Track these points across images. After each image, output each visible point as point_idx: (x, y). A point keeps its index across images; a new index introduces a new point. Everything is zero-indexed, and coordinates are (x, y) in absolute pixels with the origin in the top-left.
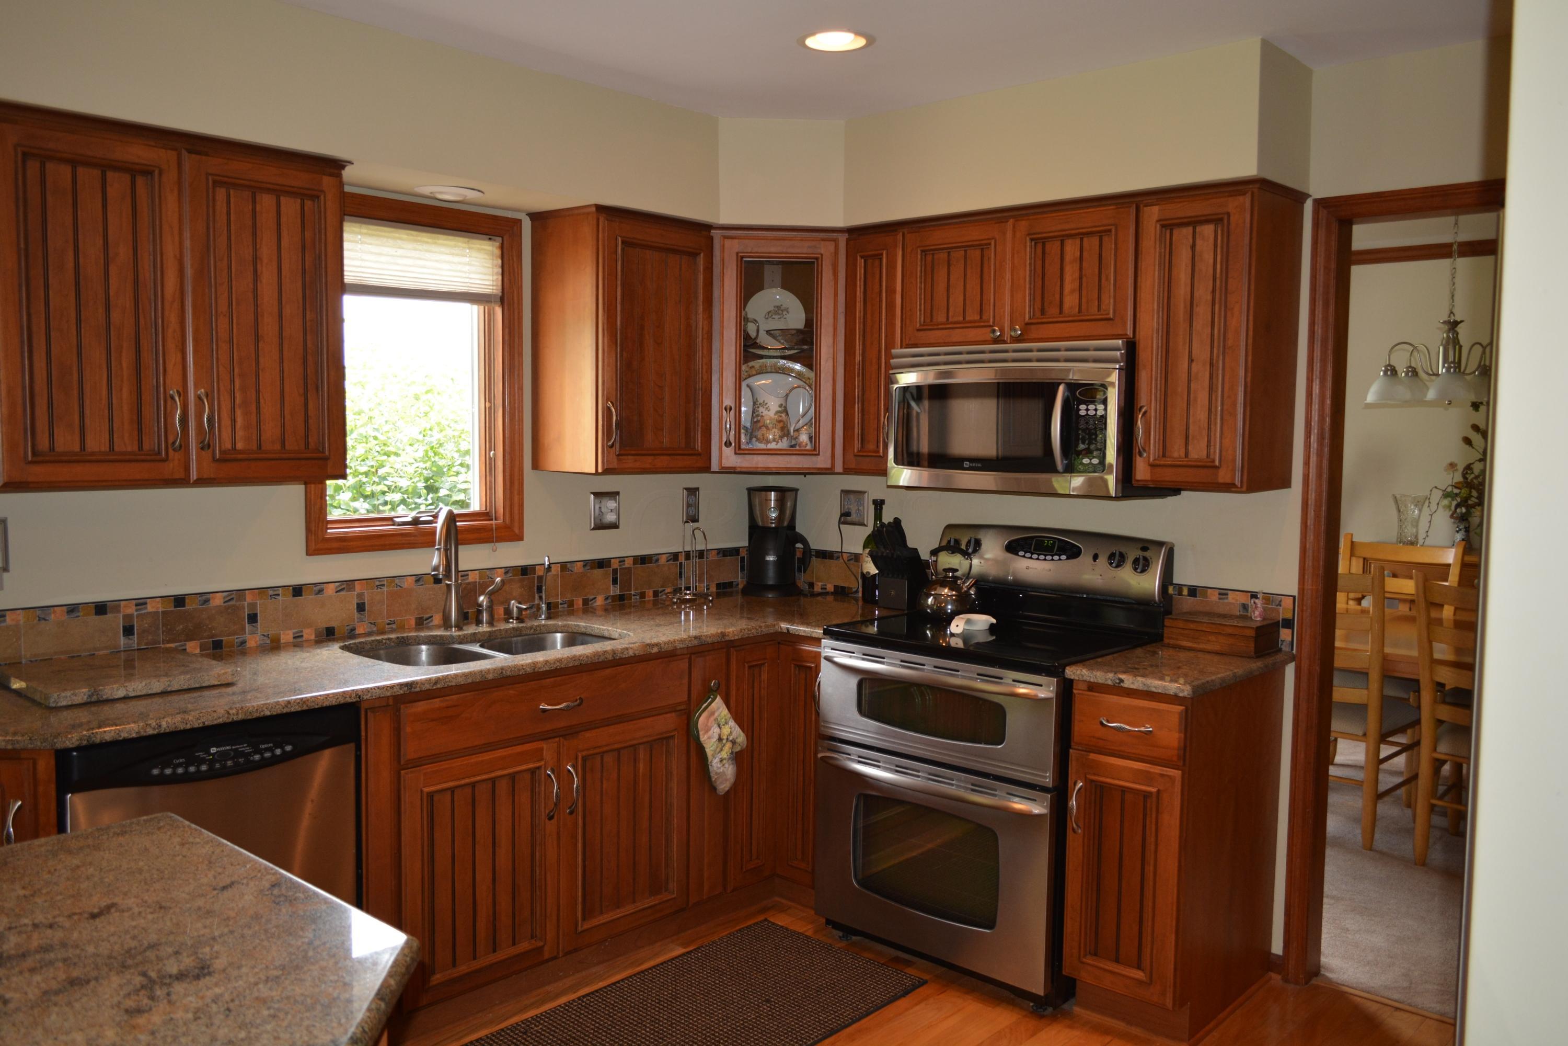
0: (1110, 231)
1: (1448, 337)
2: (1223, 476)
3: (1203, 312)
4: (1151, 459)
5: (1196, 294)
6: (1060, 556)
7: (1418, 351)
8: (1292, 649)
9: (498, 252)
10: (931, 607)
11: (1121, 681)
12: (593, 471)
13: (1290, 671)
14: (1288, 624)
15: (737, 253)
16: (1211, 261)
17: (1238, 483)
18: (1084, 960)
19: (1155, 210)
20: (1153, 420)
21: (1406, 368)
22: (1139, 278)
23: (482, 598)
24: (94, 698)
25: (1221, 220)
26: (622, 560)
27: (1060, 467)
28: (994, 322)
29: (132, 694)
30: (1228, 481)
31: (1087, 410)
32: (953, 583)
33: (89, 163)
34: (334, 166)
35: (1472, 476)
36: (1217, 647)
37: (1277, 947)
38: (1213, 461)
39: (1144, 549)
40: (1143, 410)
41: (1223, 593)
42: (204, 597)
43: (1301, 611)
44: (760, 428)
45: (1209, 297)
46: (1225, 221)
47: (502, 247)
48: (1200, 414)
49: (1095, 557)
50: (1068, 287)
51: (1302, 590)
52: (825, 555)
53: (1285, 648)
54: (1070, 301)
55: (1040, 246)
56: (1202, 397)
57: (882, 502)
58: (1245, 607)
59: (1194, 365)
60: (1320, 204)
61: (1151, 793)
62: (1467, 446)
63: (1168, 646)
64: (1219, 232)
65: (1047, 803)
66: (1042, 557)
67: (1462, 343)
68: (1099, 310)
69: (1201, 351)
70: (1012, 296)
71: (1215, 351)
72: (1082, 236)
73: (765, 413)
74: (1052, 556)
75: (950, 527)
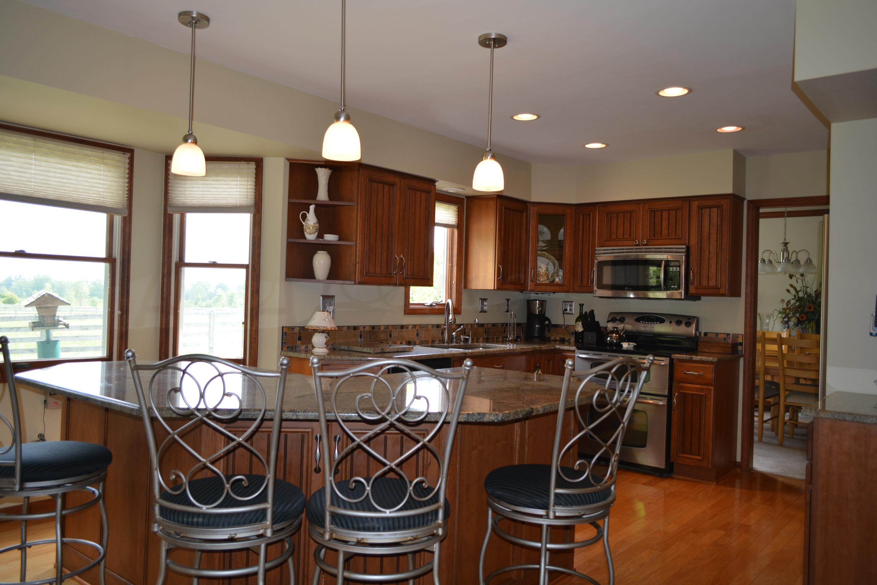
0: (680, 209)
1: (784, 248)
2: (722, 291)
3: (713, 237)
4: (696, 286)
5: (711, 231)
6: (656, 322)
7: (773, 253)
8: (742, 353)
9: (457, 210)
10: (609, 341)
11: (692, 358)
12: (493, 288)
13: (742, 361)
14: (741, 344)
15: (537, 212)
16: (716, 220)
17: (727, 294)
18: (679, 455)
19: (696, 202)
20: (696, 273)
21: (768, 260)
22: (690, 225)
23: (454, 333)
24: (382, 352)
25: (720, 207)
26: (488, 324)
27: (663, 289)
28: (635, 239)
29: (390, 351)
30: (723, 293)
31: (673, 269)
32: (617, 332)
33: (381, 183)
34: (432, 182)
35: (790, 305)
36: (717, 351)
37: (739, 459)
38: (718, 286)
39: (689, 319)
40: (693, 269)
41: (717, 334)
42: (379, 327)
43: (745, 339)
44: (539, 276)
45: (716, 232)
46: (721, 207)
47: (458, 208)
48: (713, 270)
49: (671, 322)
50: (664, 228)
51: (745, 332)
52: (556, 326)
53: (740, 353)
54: (665, 232)
55: (653, 213)
56: (714, 265)
57: (583, 305)
58: (725, 339)
59: (710, 254)
60: (750, 202)
61: (703, 395)
62: (788, 293)
63: (700, 352)
64: (719, 210)
65: (666, 401)
66: (650, 323)
67: (789, 251)
68: (676, 235)
69: (713, 250)
70: (642, 230)
71: (718, 250)
72: (669, 210)
73: (541, 270)
74: (654, 322)
75: (611, 313)
